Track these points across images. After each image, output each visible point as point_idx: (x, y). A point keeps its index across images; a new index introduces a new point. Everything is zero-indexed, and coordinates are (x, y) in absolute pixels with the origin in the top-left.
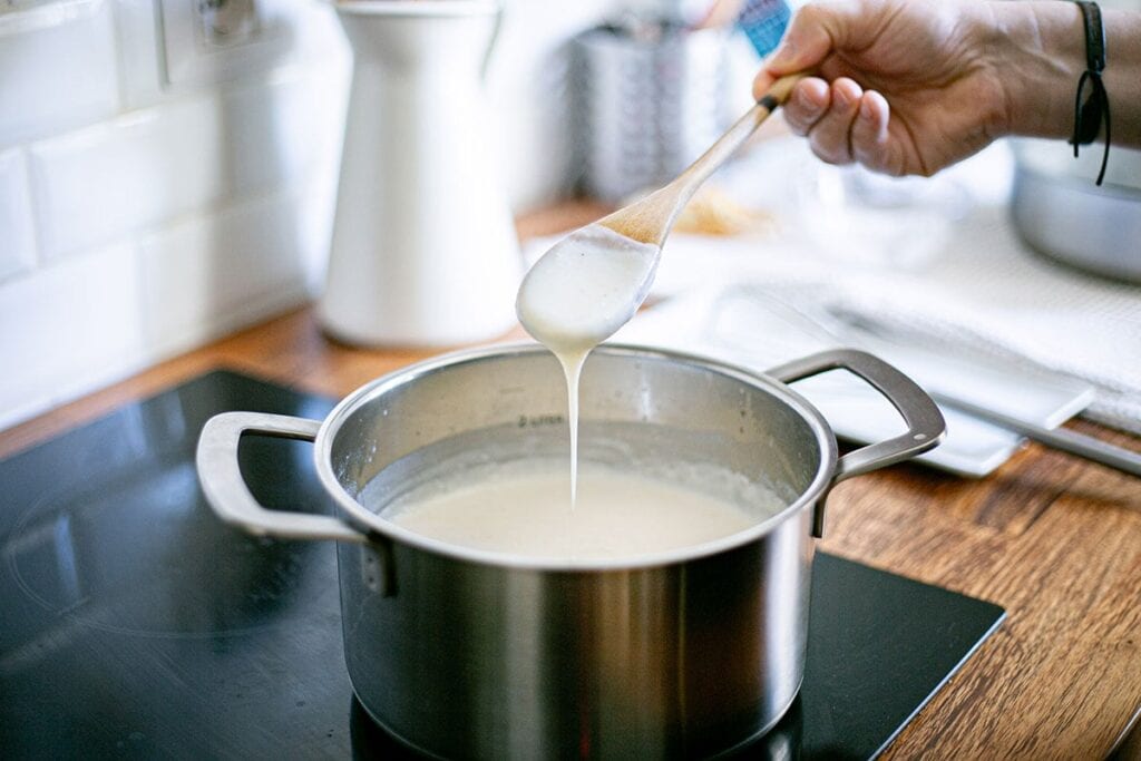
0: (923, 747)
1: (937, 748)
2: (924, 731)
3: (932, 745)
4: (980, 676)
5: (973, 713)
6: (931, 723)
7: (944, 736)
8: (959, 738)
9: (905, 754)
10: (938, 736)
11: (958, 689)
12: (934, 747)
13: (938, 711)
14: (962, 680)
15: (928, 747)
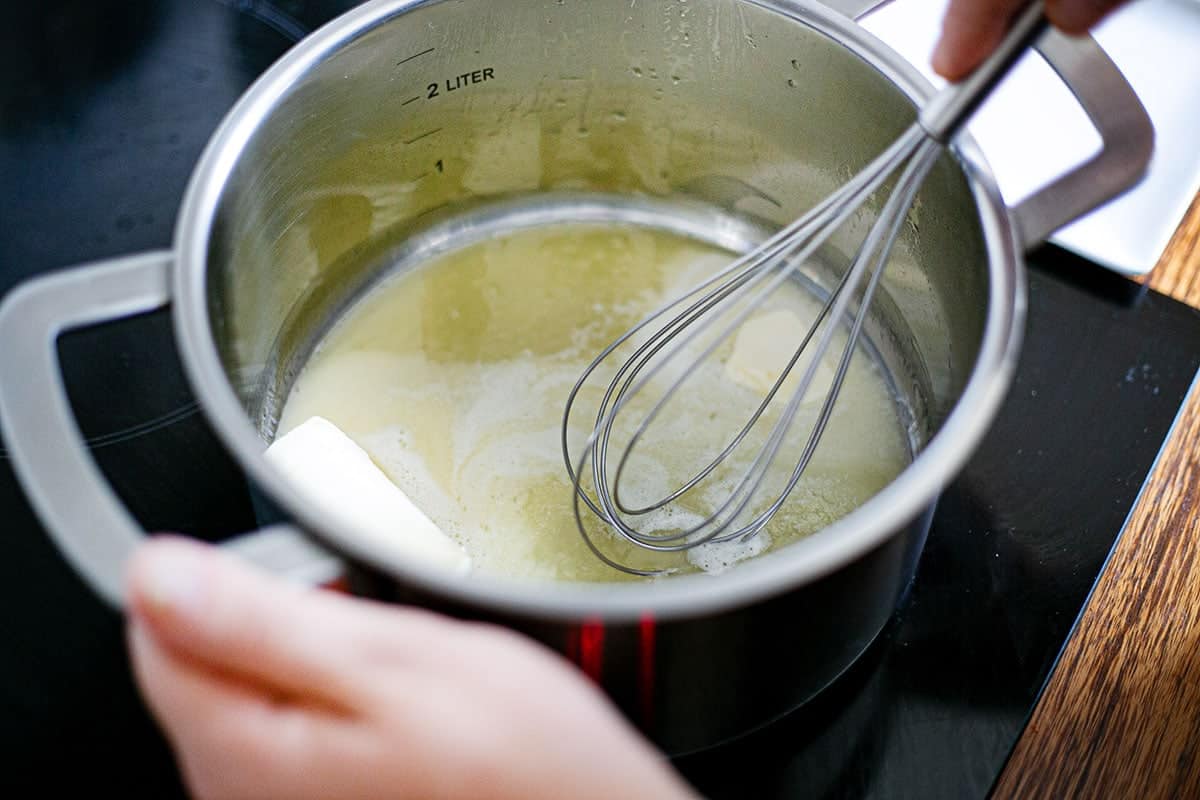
0: (1124, 622)
1: (1142, 623)
2: (1122, 586)
3: (1133, 619)
4: (1189, 463)
5: (1185, 545)
6: (1129, 571)
7: (1149, 596)
8: (1170, 600)
9: (1100, 637)
10: (1142, 598)
11: (1162, 492)
12: (1138, 620)
13: (1138, 541)
14: (1166, 472)
15: (1129, 623)
